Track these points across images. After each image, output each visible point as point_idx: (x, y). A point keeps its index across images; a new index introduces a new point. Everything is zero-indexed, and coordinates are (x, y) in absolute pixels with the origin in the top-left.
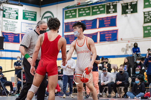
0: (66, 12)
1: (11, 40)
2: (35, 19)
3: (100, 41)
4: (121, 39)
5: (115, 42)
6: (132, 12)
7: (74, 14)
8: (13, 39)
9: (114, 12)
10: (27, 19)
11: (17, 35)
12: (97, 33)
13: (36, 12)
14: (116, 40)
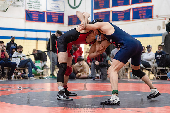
1: (36, 19)
3: (133, 18)
4: (157, 16)
5: (150, 19)
8: (38, 18)
11: (42, 13)
12: (130, 10)
14: (151, 17)
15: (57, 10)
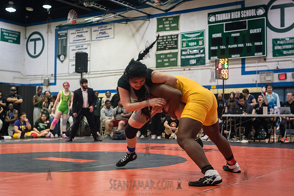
2: (18, 41)
10: (7, 40)
13: (20, 33)
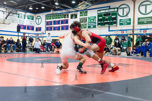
0: (47, 17)
1: (22, 28)
2: (33, 19)
3: (61, 30)
5: (68, 30)
6: (75, 18)
7: (50, 18)
9: (67, 18)
10: (29, 19)
11: (25, 26)
12: (60, 26)
13: (33, 16)
15: (31, 25)
